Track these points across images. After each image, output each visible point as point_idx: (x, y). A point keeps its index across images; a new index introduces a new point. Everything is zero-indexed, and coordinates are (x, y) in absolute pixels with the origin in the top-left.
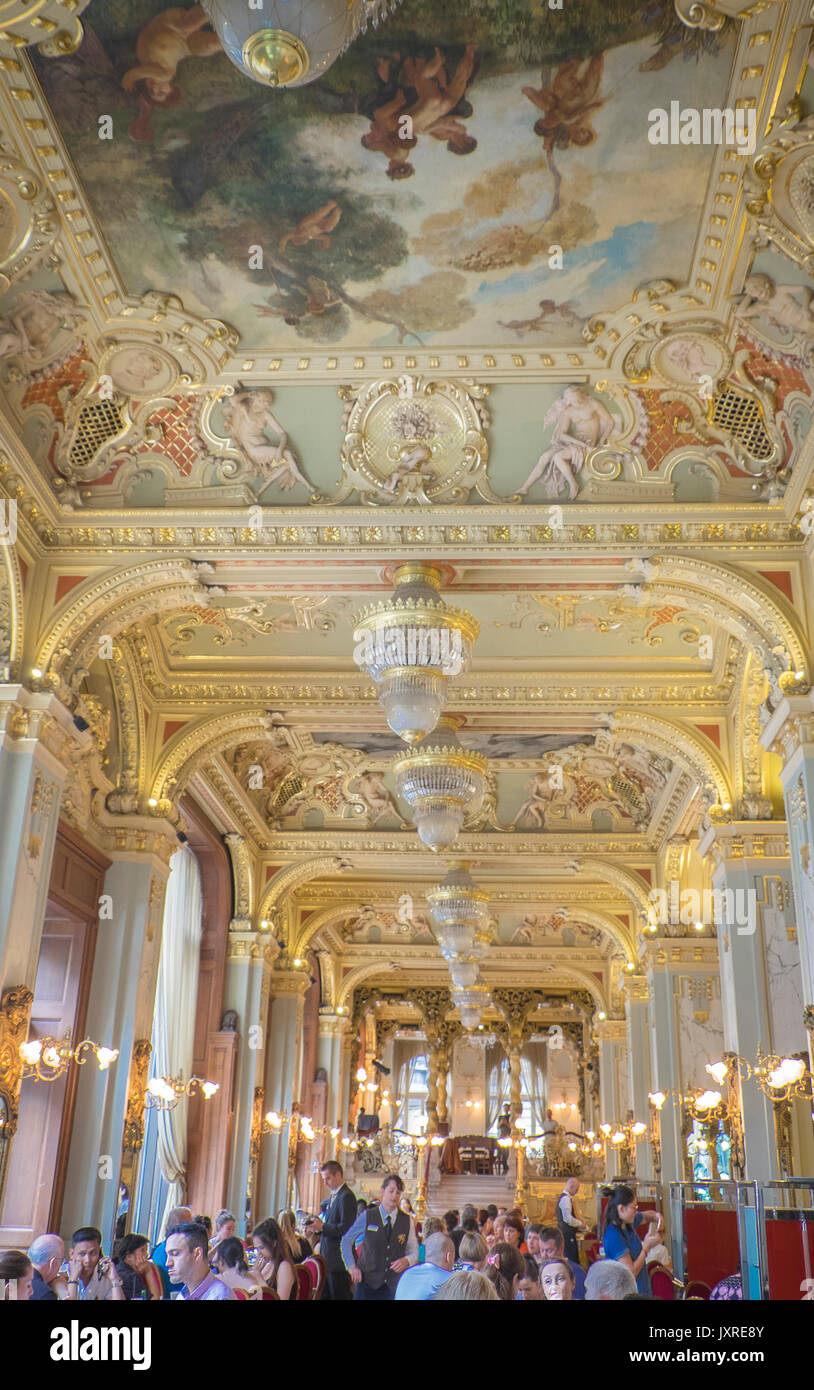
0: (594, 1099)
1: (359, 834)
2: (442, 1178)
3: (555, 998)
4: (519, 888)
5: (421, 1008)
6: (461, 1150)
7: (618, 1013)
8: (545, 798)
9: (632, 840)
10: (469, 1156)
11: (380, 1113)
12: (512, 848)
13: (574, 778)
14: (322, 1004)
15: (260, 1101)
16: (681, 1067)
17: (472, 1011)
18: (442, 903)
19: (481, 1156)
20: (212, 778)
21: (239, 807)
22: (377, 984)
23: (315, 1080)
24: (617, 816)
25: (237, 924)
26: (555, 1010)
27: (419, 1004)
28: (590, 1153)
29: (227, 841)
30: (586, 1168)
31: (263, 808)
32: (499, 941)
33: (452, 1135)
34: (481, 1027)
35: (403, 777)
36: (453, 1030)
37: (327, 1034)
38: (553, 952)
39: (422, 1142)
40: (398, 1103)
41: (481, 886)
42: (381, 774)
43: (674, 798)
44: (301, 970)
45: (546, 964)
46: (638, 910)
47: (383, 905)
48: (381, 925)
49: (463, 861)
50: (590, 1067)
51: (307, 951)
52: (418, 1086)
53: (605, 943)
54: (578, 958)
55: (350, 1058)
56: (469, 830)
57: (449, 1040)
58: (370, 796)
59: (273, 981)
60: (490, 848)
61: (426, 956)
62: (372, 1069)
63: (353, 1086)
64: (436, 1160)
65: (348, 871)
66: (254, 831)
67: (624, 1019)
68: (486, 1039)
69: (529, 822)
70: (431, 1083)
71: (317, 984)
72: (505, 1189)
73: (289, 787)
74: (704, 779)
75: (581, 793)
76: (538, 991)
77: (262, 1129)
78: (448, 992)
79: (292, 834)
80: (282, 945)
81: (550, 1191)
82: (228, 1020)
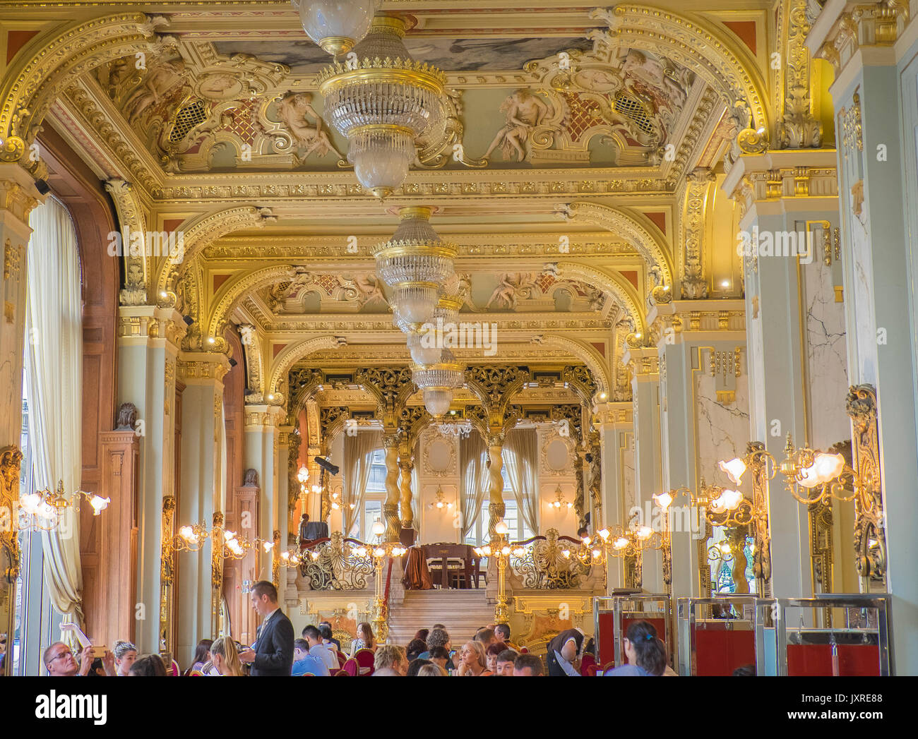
0: (594, 496)
1: (283, 175)
2: (407, 595)
3: (547, 375)
4: (497, 239)
5: (375, 391)
6: (429, 561)
7: (622, 392)
8: (528, 123)
9: (641, 175)
10: (439, 567)
11: (329, 520)
12: (484, 189)
13: (565, 95)
14: (248, 391)
15: (171, 513)
16: (698, 458)
17: (440, 393)
18: (393, 262)
19: (456, 567)
20: (81, 107)
21: (121, 143)
22: (317, 364)
23: (244, 484)
24: (622, 144)
25: (128, 296)
26: (545, 390)
27: (372, 387)
28: (589, 560)
29: (109, 189)
30: (583, 578)
31: (154, 144)
32: (472, 307)
33: (418, 544)
34: (453, 413)
35: (335, 99)
36: (418, 417)
37: (256, 427)
38: (542, 319)
39: (379, 553)
40: (352, 506)
41: (445, 239)
42: (310, 95)
43: (697, 119)
44: (217, 350)
45: (534, 334)
46: (648, 266)
47: (319, 266)
48: (320, 289)
49: (421, 207)
50: (589, 458)
51: (224, 326)
52: (376, 485)
53: (607, 307)
54: (572, 326)
55: (287, 455)
56: (429, 166)
57: (413, 430)
58: (295, 124)
59: (180, 364)
60: (455, 189)
61: (379, 328)
62: (317, 468)
63: (294, 489)
64: (398, 573)
65: (272, 224)
66: (145, 175)
67: (631, 400)
68: (459, 427)
69: (506, 155)
70: (391, 481)
71: (240, 366)
72: (485, 605)
73: (188, 116)
74: (733, 95)
75: (574, 115)
76: (524, 368)
77: (175, 546)
78: (409, 372)
79: (195, 177)
80: (189, 320)
81: (539, 605)
82: (123, 415)
